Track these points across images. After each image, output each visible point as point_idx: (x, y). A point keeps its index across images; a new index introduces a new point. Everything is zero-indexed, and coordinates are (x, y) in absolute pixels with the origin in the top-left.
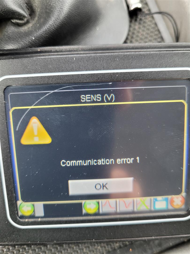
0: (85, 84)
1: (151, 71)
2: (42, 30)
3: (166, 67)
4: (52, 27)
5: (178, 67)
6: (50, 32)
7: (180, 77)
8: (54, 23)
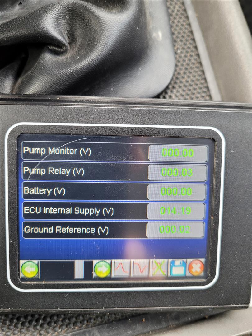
0: (104, 136)
1: (173, 128)
2: (82, 64)
3: (188, 125)
4: (93, 62)
5: (200, 126)
6: (91, 67)
7: (201, 135)
8: (97, 58)
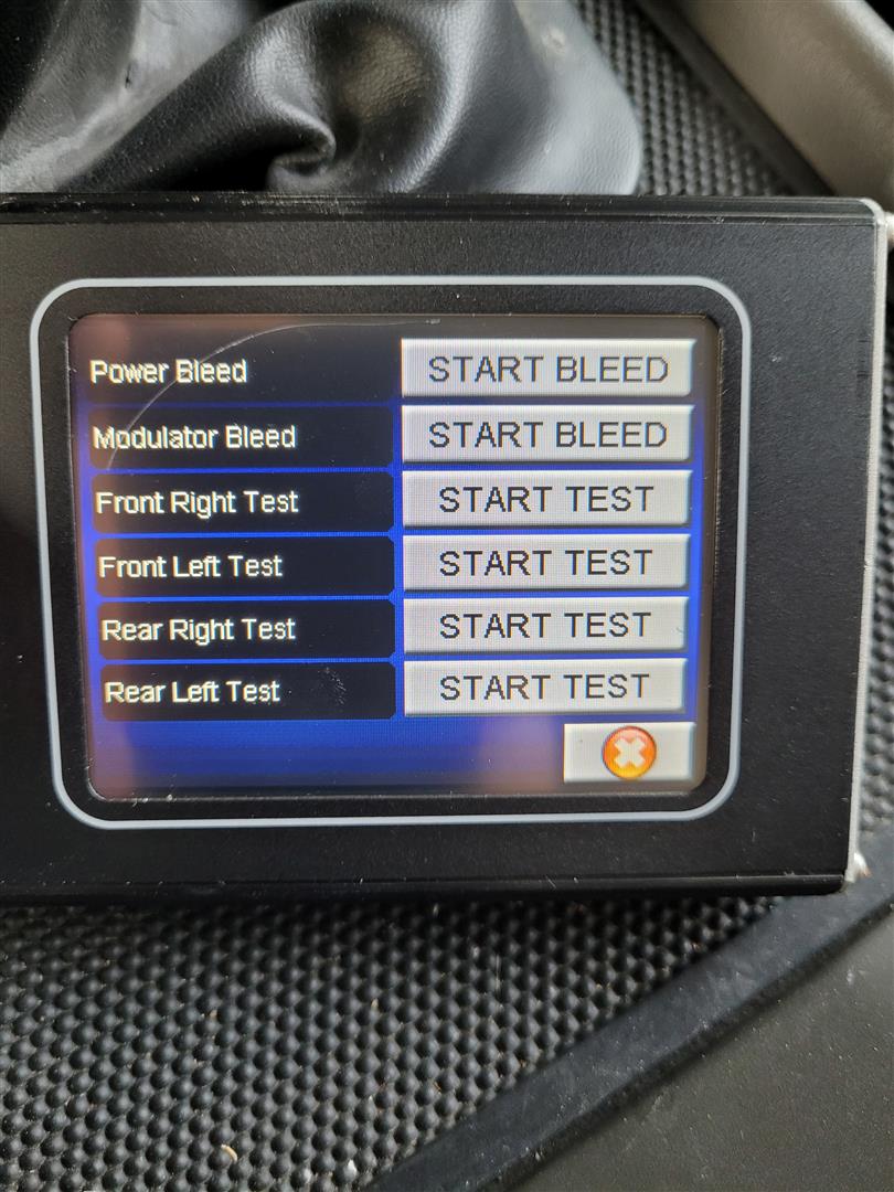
5: (666, 274)
7: (670, 307)
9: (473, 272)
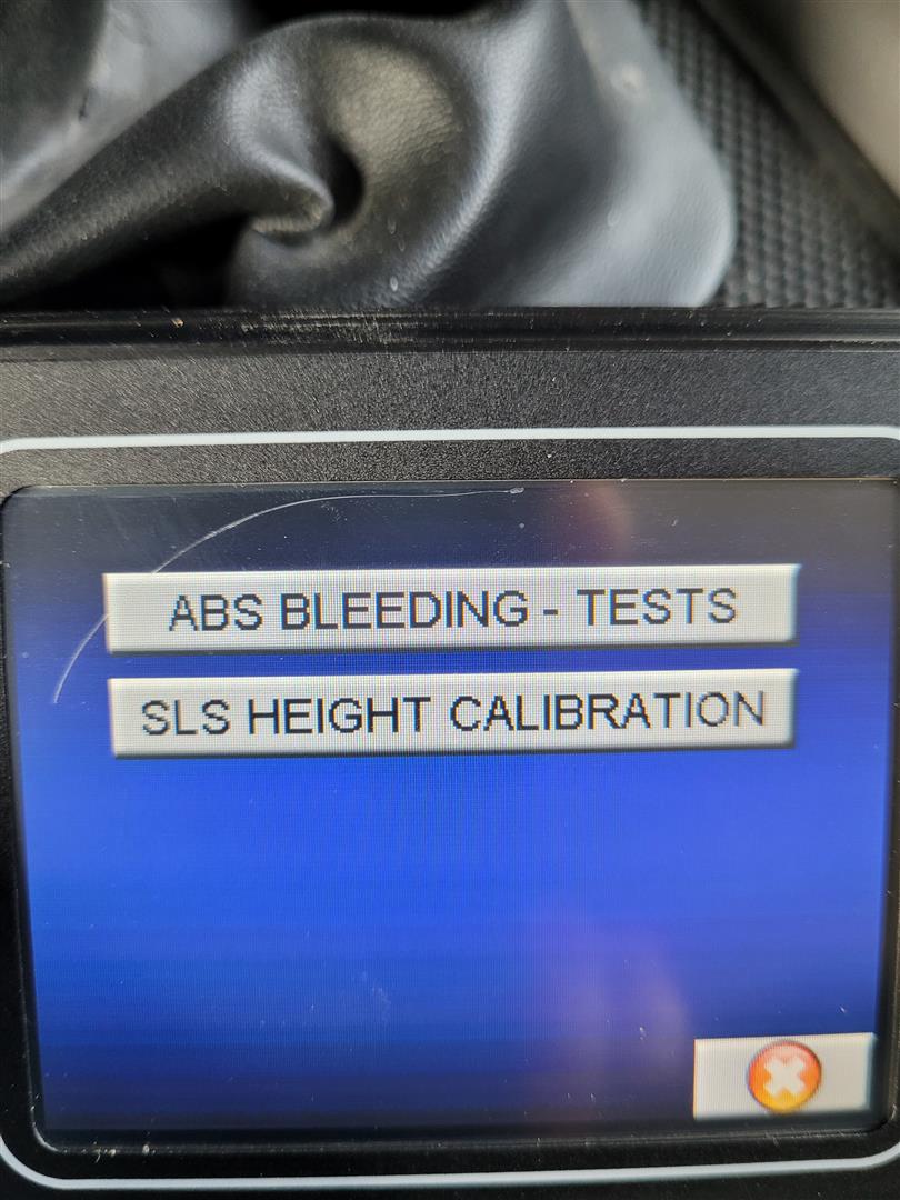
7: (850, 468)
9: (572, 424)
